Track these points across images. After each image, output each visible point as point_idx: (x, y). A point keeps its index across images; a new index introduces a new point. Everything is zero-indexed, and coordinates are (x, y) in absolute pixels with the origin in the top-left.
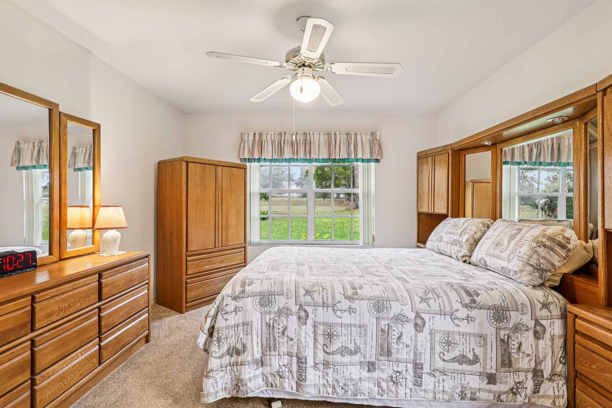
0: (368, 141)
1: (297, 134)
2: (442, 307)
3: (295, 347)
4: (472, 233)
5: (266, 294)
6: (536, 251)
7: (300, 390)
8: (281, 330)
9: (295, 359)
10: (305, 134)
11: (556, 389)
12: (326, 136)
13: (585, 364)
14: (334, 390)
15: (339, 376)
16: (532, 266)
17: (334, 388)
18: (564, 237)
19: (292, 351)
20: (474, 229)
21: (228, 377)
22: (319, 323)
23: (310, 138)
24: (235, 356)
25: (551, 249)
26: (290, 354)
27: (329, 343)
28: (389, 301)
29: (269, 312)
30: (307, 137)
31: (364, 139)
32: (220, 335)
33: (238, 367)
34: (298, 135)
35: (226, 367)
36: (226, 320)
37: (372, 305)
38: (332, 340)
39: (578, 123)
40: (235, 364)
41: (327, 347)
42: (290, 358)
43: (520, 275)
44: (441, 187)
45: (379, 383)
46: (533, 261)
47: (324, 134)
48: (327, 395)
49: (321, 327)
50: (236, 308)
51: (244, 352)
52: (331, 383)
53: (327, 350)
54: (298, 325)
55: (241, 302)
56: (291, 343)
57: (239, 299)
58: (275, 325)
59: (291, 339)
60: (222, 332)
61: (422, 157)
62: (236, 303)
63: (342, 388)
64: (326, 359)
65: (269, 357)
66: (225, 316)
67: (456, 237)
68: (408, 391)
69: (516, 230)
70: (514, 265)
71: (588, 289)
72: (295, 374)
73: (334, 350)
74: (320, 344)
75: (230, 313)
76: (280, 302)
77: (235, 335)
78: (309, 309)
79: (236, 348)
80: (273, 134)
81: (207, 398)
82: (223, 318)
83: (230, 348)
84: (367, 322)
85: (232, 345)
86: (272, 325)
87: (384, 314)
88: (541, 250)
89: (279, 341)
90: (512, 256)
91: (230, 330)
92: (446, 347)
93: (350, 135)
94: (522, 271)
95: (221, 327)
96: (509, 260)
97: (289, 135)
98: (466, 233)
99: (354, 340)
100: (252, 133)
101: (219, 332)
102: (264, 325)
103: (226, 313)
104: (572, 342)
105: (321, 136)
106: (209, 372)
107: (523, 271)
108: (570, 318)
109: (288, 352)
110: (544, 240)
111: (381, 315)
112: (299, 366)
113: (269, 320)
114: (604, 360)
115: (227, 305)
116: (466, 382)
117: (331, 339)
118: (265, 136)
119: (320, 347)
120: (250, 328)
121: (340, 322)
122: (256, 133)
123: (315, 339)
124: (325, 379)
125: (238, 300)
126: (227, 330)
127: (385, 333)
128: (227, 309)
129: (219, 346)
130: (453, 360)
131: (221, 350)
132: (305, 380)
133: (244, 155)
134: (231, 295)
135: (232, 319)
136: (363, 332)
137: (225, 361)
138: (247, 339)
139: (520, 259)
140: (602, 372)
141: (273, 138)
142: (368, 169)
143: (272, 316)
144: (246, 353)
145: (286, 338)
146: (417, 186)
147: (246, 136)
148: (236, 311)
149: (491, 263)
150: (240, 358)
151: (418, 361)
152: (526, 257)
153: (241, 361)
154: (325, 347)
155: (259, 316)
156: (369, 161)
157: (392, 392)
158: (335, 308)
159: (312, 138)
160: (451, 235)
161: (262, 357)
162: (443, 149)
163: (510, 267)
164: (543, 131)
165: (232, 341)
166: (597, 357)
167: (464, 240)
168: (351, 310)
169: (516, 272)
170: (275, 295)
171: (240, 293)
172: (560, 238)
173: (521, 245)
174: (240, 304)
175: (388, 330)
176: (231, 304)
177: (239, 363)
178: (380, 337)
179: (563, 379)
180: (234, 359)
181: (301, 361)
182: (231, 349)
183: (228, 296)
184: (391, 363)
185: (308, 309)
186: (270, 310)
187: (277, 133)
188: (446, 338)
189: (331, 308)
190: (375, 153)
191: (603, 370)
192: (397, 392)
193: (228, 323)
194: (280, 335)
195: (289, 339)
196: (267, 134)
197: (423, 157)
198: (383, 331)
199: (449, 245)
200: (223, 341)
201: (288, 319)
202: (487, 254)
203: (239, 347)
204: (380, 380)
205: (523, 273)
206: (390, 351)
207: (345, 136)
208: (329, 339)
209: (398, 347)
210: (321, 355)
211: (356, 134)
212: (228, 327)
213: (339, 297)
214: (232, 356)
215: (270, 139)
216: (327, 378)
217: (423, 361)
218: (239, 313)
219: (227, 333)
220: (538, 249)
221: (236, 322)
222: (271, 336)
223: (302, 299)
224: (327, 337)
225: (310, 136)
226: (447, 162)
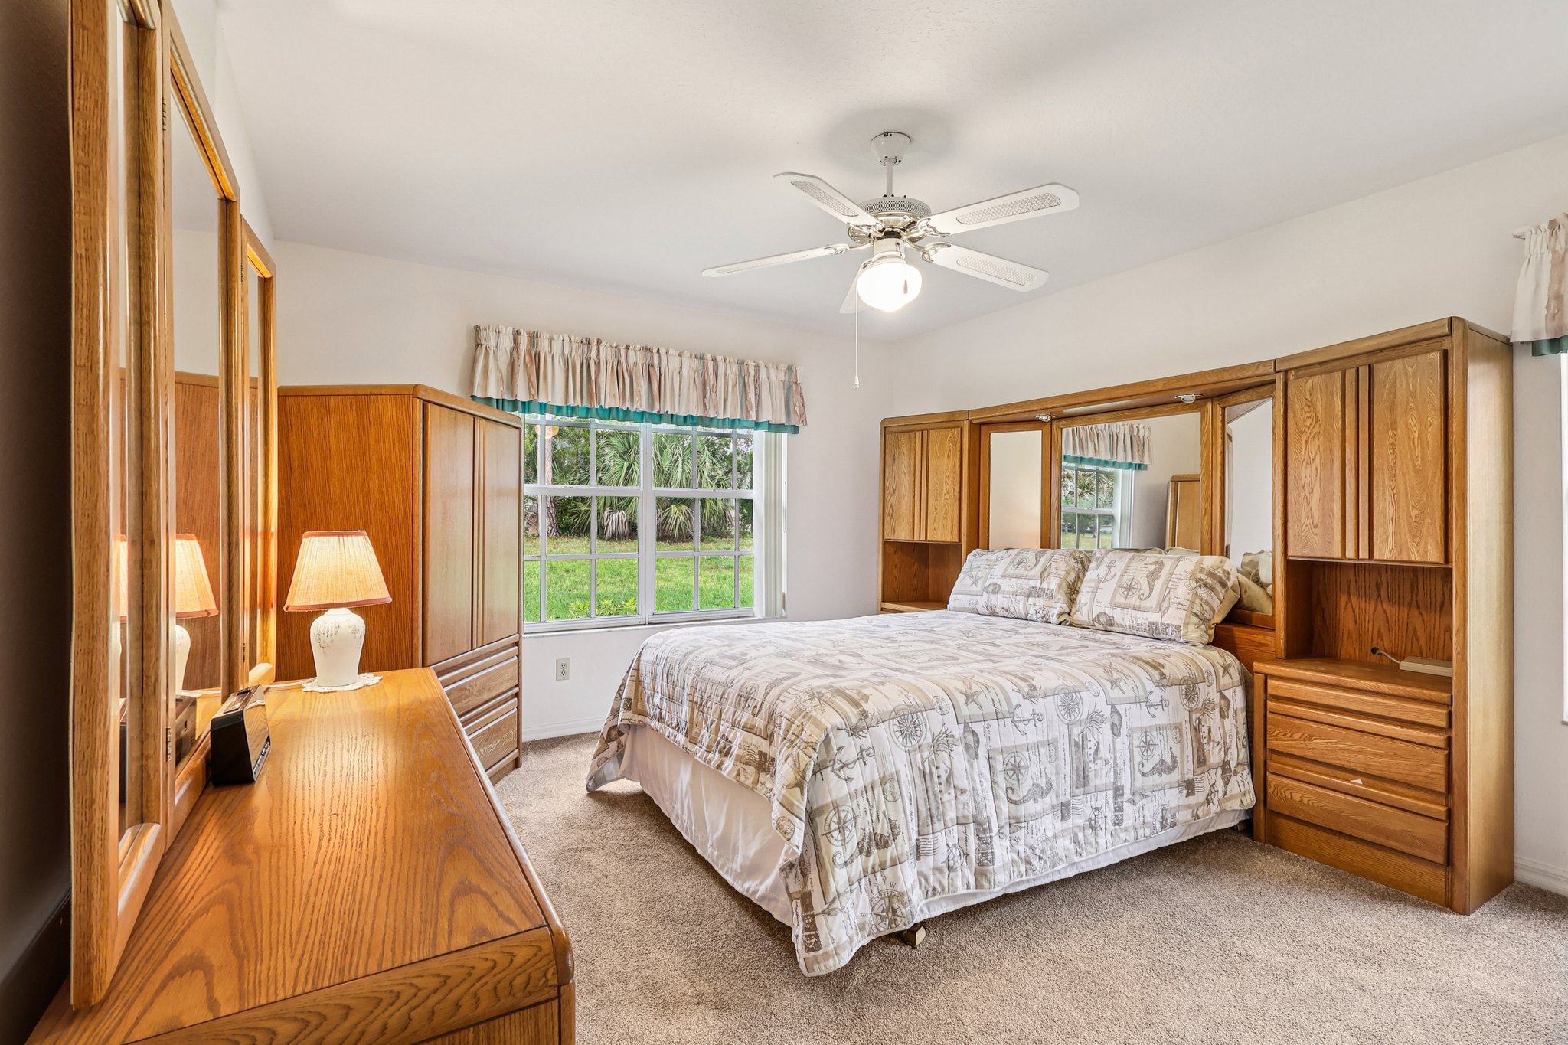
0: (782, 384)
1: (627, 347)
2: (1136, 691)
3: (971, 805)
4: (1063, 573)
5: (906, 712)
6: (1197, 594)
7: (986, 884)
8: (944, 777)
9: (972, 827)
10: (647, 349)
11: (1241, 784)
12: (696, 363)
13: (1283, 738)
14: (1029, 866)
15: (1035, 837)
16: (1197, 615)
17: (1028, 863)
18: (1224, 571)
19: (967, 813)
20: (1063, 567)
21: (864, 900)
22: (995, 750)
23: (660, 363)
24: (875, 851)
25: (1212, 589)
26: (962, 820)
27: (1016, 783)
28: (1079, 692)
29: (919, 747)
30: (652, 358)
31: (773, 378)
32: (843, 815)
33: (887, 872)
34: (631, 352)
35: (859, 880)
36: (848, 780)
37: (1060, 703)
38: (1020, 777)
39: (1209, 406)
40: (877, 868)
41: (1013, 790)
42: (962, 828)
43: (1185, 631)
44: (945, 492)
45: (1075, 835)
46: (1197, 609)
47: (691, 356)
48: (1019, 879)
49: (1000, 758)
50: (861, 752)
51: (895, 838)
52: (1023, 855)
53: (1014, 797)
54: (968, 761)
55: (868, 736)
56: (962, 798)
57: (862, 730)
58: (934, 769)
59: (963, 792)
60: (846, 808)
61: (893, 432)
62: (860, 741)
63: (1040, 858)
64: (1014, 814)
65: (931, 836)
66: (842, 774)
67: (1032, 583)
68: (1108, 836)
69: (1151, 564)
70: (1174, 617)
71: (1257, 640)
72: (973, 856)
73: (1025, 794)
74: (1002, 789)
75: (853, 765)
76: (934, 723)
77: (871, 807)
78: (978, 728)
79: (875, 834)
80: (567, 339)
81: (836, 958)
82: (840, 777)
83: (864, 838)
84: (1056, 735)
85: (867, 831)
86: (928, 772)
87: (1075, 716)
88: (1202, 591)
89: (943, 800)
90: (1165, 604)
91: (860, 799)
92: (1145, 753)
93: (745, 366)
94: (1186, 624)
95: (842, 798)
96: (1163, 612)
97: (609, 349)
98: (1052, 575)
99: (1045, 769)
100: (510, 330)
101: (841, 809)
102: (916, 774)
103: (842, 767)
104: (1262, 711)
105: (685, 360)
106: (834, 900)
107: (1188, 624)
108: (1258, 681)
109: (957, 817)
110: (1204, 576)
111: (1073, 718)
112: (980, 839)
113: (923, 763)
114: (1311, 724)
115: (839, 749)
116: (1165, 802)
117: (1018, 776)
118: (546, 343)
119: (1003, 795)
120: (897, 786)
121: (1025, 742)
122: (522, 331)
123: (992, 781)
124: (1015, 852)
125: (861, 733)
126: (855, 802)
127: (1079, 746)
128: (844, 756)
129: (843, 840)
130: (1153, 771)
131: (849, 846)
132: (992, 861)
133: (485, 388)
134: (844, 727)
135: (861, 775)
136: (1053, 754)
137: (857, 866)
138: (896, 810)
139: (1180, 606)
140: (1309, 739)
141: (566, 352)
142: (776, 447)
143: (926, 754)
144: (900, 837)
145: (952, 791)
146: (882, 487)
147: (492, 335)
148: (863, 758)
149: (1124, 619)
150: (890, 852)
151: (1119, 784)
152: (1187, 603)
153: (891, 858)
154: (1010, 791)
155: (904, 757)
156: (778, 428)
157: (1090, 843)
158: (1015, 719)
159: (663, 364)
160: (1020, 581)
161: (918, 840)
162: (949, 421)
163: (1166, 620)
164: (1148, 410)
165: (866, 822)
166: (1302, 723)
167: (1053, 586)
168: (1036, 718)
169: (1178, 628)
170: (921, 711)
171: (861, 720)
172: (1219, 573)
173: (1174, 587)
174: (867, 742)
175: (1083, 741)
176: (850, 745)
177: (888, 863)
178: (1074, 757)
179: (1246, 767)
180: (874, 859)
181: (982, 828)
182: (867, 840)
183: (838, 729)
184: (1089, 796)
185: (976, 727)
186: (920, 743)
187: (578, 339)
188: (1144, 739)
189: (1010, 719)
190: (795, 412)
191: (1310, 737)
192: (1096, 842)
193: (853, 785)
194: (943, 787)
195: (959, 793)
196: (551, 339)
197: (896, 429)
198: (1076, 744)
199: (1021, 598)
200: (850, 827)
201: (952, 754)
202: (1113, 606)
203: (883, 829)
204: (1077, 830)
205: (1189, 626)
206: (1088, 776)
207: (735, 368)
208: (1015, 777)
209: (1097, 767)
210: (1005, 807)
211: (757, 366)
212: (852, 796)
213: (1016, 698)
214: (868, 854)
215: (560, 352)
216: (1017, 848)
217: (1123, 783)
218: (869, 760)
219: (855, 806)
220: (1199, 590)
221: (868, 781)
222: (930, 793)
223: (965, 711)
224: (1011, 773)
225: (660, 357)
226: (959, 443)
